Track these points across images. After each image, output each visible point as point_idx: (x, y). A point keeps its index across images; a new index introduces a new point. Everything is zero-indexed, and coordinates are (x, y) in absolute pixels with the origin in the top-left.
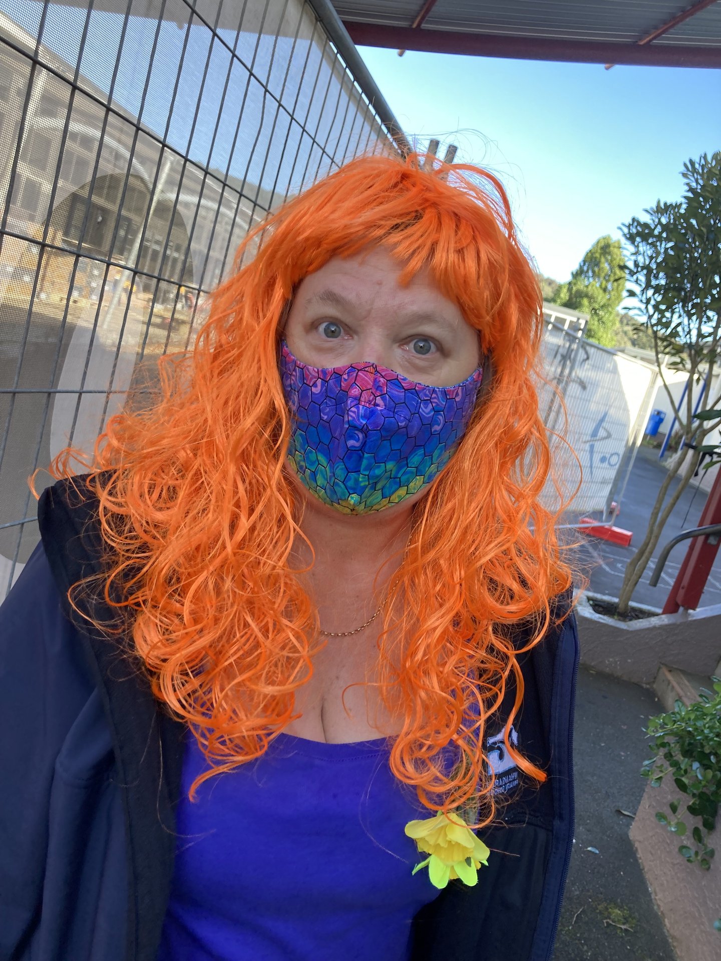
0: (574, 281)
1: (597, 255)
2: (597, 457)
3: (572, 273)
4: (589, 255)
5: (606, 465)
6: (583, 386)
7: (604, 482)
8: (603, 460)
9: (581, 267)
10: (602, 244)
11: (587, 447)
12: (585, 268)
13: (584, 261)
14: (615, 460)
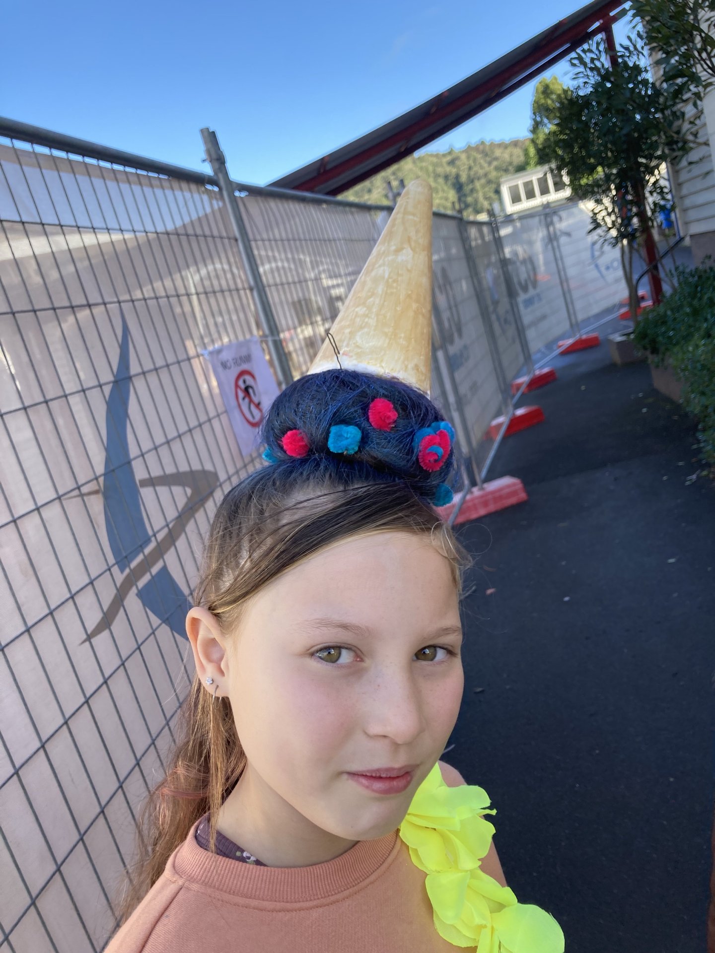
0: (535, 136)
1: (543, 101)
2: (603, 269)
3: (531, 131)
4: (536, 105)
5: (611, 270)
6: (568, 234)
7: (617, 281)
8: (608, 268)
9: (535, 120)
10: (541, 89)
11: (593, 266)
12: (538, 119)
13: (534, 114)
14: (616, 264)
